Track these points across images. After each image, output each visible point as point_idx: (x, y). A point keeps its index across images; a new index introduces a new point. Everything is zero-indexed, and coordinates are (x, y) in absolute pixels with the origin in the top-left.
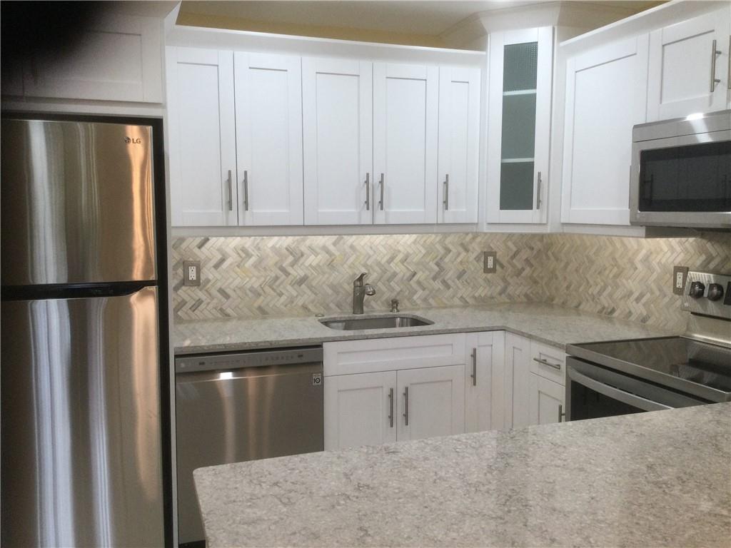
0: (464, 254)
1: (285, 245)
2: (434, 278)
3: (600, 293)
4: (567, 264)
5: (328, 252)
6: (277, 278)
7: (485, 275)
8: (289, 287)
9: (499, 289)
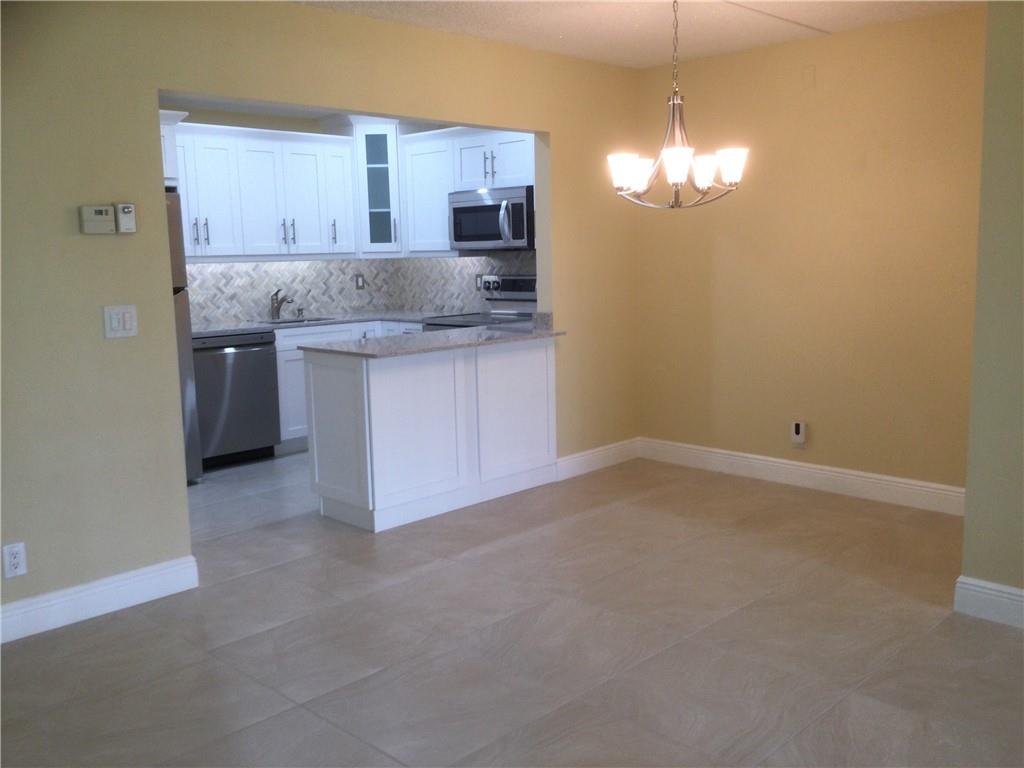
0: (342, 276)
1: (220, 271)
2: (324, 294)
3: (435, 297)
4: (412, 281)
5: (249, 276)
6: (215, 295)
7: (357, 291)
8: (224, 302)
9: (367, 301)
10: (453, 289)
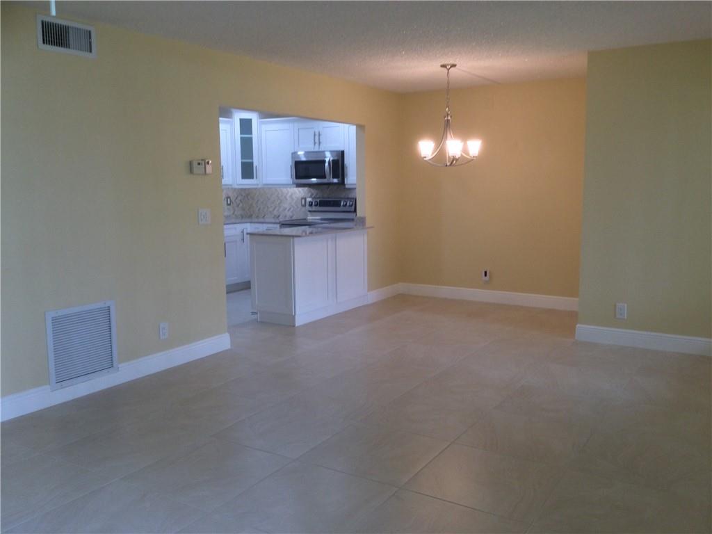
3: (273, 210)
4: (258, 201)
7: (227, 206)
9: (232, 212)
10: (287, 206)
